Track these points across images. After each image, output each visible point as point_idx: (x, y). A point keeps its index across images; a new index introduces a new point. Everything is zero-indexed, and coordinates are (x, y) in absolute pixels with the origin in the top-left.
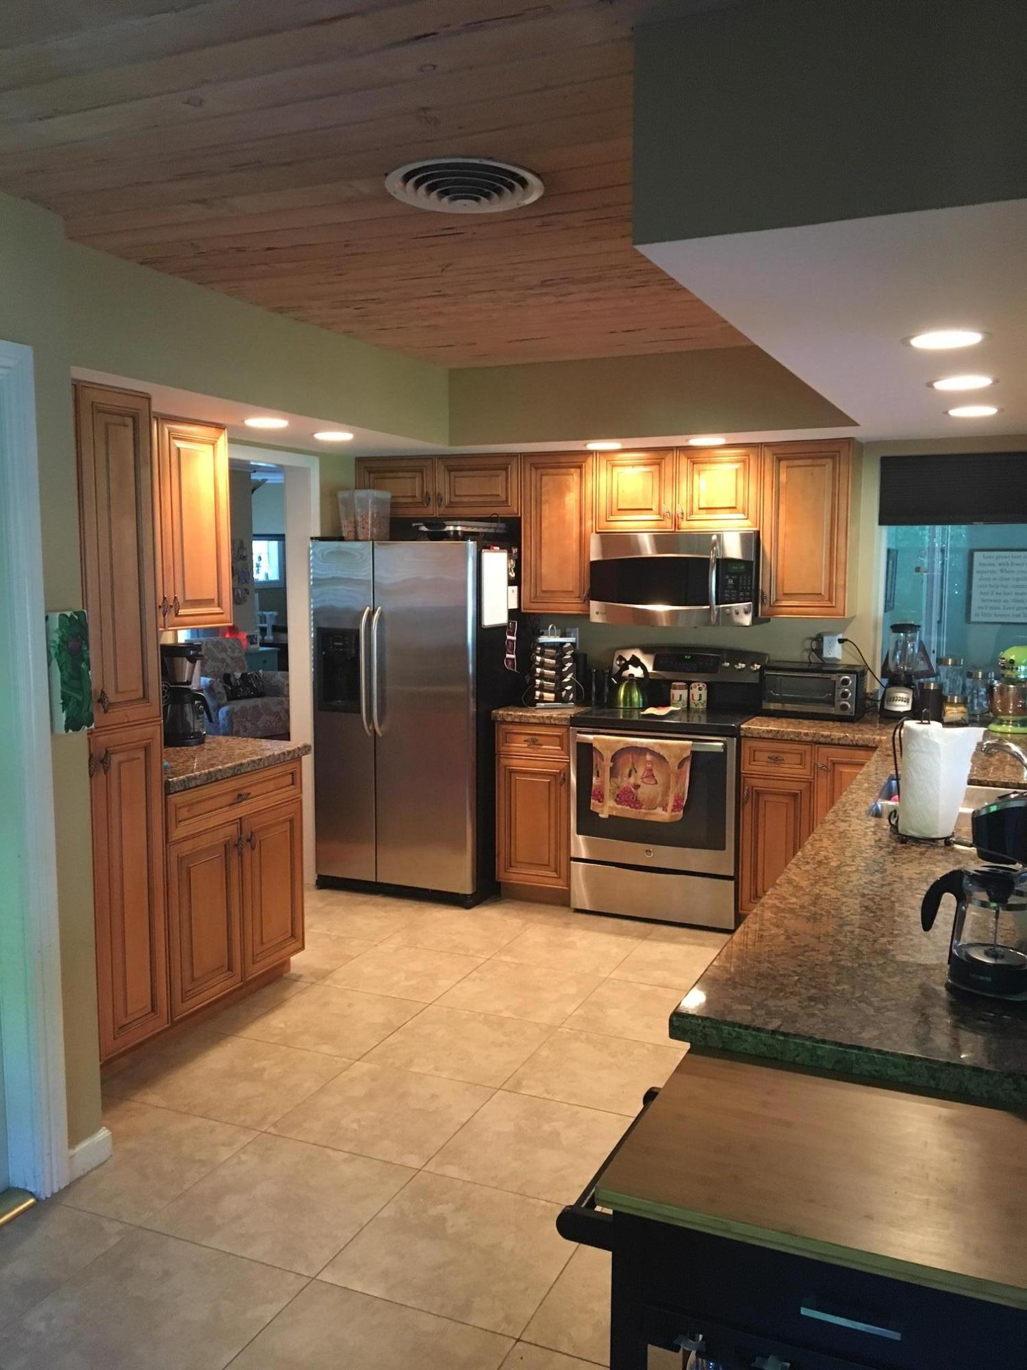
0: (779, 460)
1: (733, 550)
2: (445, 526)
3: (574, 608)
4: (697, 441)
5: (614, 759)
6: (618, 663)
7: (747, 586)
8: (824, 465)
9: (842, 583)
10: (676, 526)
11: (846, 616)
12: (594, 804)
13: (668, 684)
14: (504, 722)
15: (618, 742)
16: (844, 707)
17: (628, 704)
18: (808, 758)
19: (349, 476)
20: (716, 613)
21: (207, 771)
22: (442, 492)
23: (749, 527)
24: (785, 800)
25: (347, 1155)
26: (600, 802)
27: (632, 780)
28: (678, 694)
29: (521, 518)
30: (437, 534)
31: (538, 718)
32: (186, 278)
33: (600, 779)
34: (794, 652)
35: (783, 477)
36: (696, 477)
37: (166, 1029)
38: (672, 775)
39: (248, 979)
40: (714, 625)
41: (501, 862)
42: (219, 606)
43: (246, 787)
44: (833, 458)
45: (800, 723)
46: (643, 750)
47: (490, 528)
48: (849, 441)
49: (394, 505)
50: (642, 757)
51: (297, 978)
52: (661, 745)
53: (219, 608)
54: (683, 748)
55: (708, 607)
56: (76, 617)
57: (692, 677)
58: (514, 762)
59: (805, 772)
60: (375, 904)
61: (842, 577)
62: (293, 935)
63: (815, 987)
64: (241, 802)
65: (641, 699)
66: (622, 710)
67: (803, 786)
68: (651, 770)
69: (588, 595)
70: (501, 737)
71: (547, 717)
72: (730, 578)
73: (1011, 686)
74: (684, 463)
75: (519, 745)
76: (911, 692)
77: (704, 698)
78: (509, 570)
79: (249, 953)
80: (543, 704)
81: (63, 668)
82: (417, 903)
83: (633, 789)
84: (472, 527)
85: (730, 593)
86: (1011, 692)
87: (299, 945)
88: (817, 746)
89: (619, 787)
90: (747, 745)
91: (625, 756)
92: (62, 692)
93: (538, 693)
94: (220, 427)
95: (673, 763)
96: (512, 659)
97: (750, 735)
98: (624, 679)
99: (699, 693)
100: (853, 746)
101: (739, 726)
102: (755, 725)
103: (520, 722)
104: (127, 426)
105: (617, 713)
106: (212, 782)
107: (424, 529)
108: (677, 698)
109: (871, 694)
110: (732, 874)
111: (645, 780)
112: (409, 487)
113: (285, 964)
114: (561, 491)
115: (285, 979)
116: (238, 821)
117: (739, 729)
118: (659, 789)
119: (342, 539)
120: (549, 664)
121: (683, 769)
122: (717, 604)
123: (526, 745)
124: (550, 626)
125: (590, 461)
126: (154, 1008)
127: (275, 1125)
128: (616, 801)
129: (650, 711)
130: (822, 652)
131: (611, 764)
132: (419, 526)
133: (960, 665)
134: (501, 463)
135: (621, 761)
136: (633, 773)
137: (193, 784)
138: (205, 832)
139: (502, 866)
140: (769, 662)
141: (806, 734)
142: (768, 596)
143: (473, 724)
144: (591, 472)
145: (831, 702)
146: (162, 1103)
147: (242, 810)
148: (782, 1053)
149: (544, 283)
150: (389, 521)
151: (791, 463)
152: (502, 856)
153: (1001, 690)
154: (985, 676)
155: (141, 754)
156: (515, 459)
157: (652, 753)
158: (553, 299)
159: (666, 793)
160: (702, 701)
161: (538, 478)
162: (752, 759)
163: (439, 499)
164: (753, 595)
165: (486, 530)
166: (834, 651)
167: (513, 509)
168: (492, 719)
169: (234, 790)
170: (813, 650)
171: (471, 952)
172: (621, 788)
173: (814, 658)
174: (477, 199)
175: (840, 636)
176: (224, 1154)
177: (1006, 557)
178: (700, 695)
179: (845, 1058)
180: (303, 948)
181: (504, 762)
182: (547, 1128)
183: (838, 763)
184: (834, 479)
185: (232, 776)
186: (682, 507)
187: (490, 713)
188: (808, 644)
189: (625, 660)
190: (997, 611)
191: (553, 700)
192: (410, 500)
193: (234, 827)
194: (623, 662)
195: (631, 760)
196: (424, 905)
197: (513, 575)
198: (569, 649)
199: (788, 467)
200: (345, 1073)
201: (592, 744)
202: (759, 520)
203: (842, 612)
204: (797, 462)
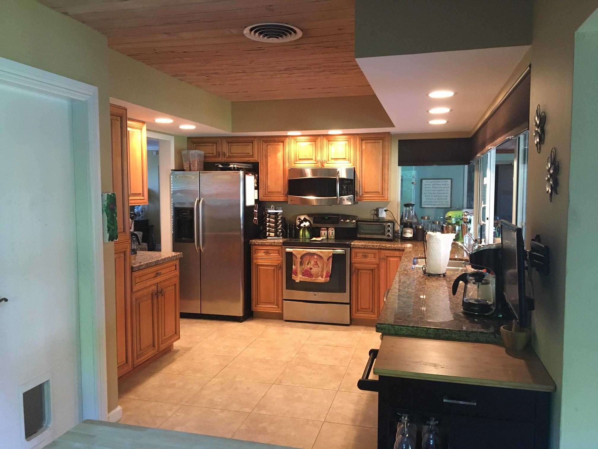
0: (362, 140)
1: (343, 175)
2: (229, 165)
3: (282, 199)
4: (331, 132)
5: (301, 258)
6: (298, 221)
7: (351, 189)
8: (379, 143)
9: (387, 188)
10: (322, 165)
11: (389, 201)
12: (294, 277)
13: (319, 229)
14: (255, 245)
15: (303, 251)
16: (389, 236)
17: (304, 237)
18: (377, 255)
19: (185, 145)
20: (339, 200)
21: (146, 263)
22: (225, 152)
23: (351, 166)
24: (369, 272)
25: (220, 410)
26: (296, 276)
27: (309, 266)
28: (323, 232)
29: (259, 162)
30: (226, 168)
31: (269, 243)
32: (143, 62)
33: (296, 266)
34: (367, 215)
35: (364, 147)
36: (330, 146)
37: (131, 370)
38: (325, 264)
39: (160, 350)
40: (338, 204)
41: (254, 303)
42: (143, 196)
43: (159, 270)
44: (383, 140)
45: (372, 242)
46: (313, 254)
47: (246, 166)
48: (388, 133)
49: (205, 157)
50: (313, 257)
51: (177, 351)
52: (321, 252)
53: (143, 197)
54: (329, 253)
55: (336, 197)
56: (112, 195)
57: (328, 226)
58: (259, 261)
59: (376, 261)
60: (201, 323)
61: (387, 185)
62: (176, 333)
63: (420, 315)
64: (157, 276)
65: (309, 235)
66: (301, 239)
67: (375, 266)
68: (317, 262)
69: (287, 193)
70: (253, 251)
71: (273, 242)
72: (345, 186)
73: (450, 226)
74: (325, 141)
75: (261, 254)
76: (412, 230)
77: (334, 234)
78: (255, 184)
79: (160, 340)
80: (270, 238)
81: (108, 216)
82: (219, 321)
83: (309, 270)
84: (240, 166)
85: (345, 192)
86: (450, 229)
87: (177, 337)
88: (380, 250)
89: (303, 269)
90: (354, 250)
91: (306, 257)
92: (107, 225)
93: (268, 233)
94: (144, 123)
95: (325, 259)
96: (256, 220)
97: (355, 247)
98: (302, 227)
99: (332, 232)
100: (394, 250)
101: (351, 243)
102: (355, 243)
103: (262, 245)
104: (118, 120)
105: (300, 240)
106: (148, 267)
107: (221, 166)
108: (323, 234)
109: (397, 231)
110: (349, 302)
111: (314, 266)
112: (211, 149)
113: (171, 346)
114: (276, 152)
115: (172, 351)
116: (157, 284)
117: (351, 244)
118: (320, 269)
119: (184, 170)
120: (272, 221)
121: (329, 261)
122: (340, 196)
123: (264, 254)
124: (272, 206)
125: (287, 140)
126: (127, 362)
127: (187, 402)
128: (302, 275)
129: (314, 239)
130: (378, 215)
131: (300, 260)
132: (218, 165)
133: (430, 219)
134: (250, 140)
135: (304, 259)
136: (309, 263)
137: (141, 268)
138: (146, 288)
139: (254, 305)
140: (358, 219)
141: (376, 246)
142: (359, 193)
143: (243, 246)
144: (288, 145)
145: (384, 235)
146: (137, 398)
147: (159, 279)
148: (416, 333)
149: (286, 70)
150: (203, 163)
151: (366, 141)
152: (254, 301)
153: (446, 227)
154: (439, 223)
155: (123, 255)
156: (256, 139)
157: (317, 255)
158: (287, 75)
159: (322, 271)
160: (333, 235)
161: (266, 146)
162: (355, 256)
163: (224, 154)
164: (353, 192)
165: (245, 167)
166: (383, 215)
167: (255, 159)
168: (250, 244)
169: (155, 271)
170: (375, 215)
171: (247, 338)
172: (305, 270)
173: (375, 217)
174: (277, 38)
175: (385, 209)
176: (169, 414)
177: (434, 182)
178: (332, 233)
179: (438, 333)
180: (179, 338)
181: (255, 261)
182: (296, 395)
183: (388, 257)
184: (383, 147)
185: (155, 265)
186: (325, 158)
187: (249, 241)
188: (373, 212)
189: (301, 220)
190: (432, 203)
191: (273, 236)
192: (211, 155)
193: (155, 286)
194: (300, 220)
195: (308, 258)
196: (222, 322)
197: (256, 185)
198: (280, 215)
199: (365, 143)
200: (209, 382)
201: (292, 252)
202: (355, 164)
203: (387, 199)
204: (369, 141)
